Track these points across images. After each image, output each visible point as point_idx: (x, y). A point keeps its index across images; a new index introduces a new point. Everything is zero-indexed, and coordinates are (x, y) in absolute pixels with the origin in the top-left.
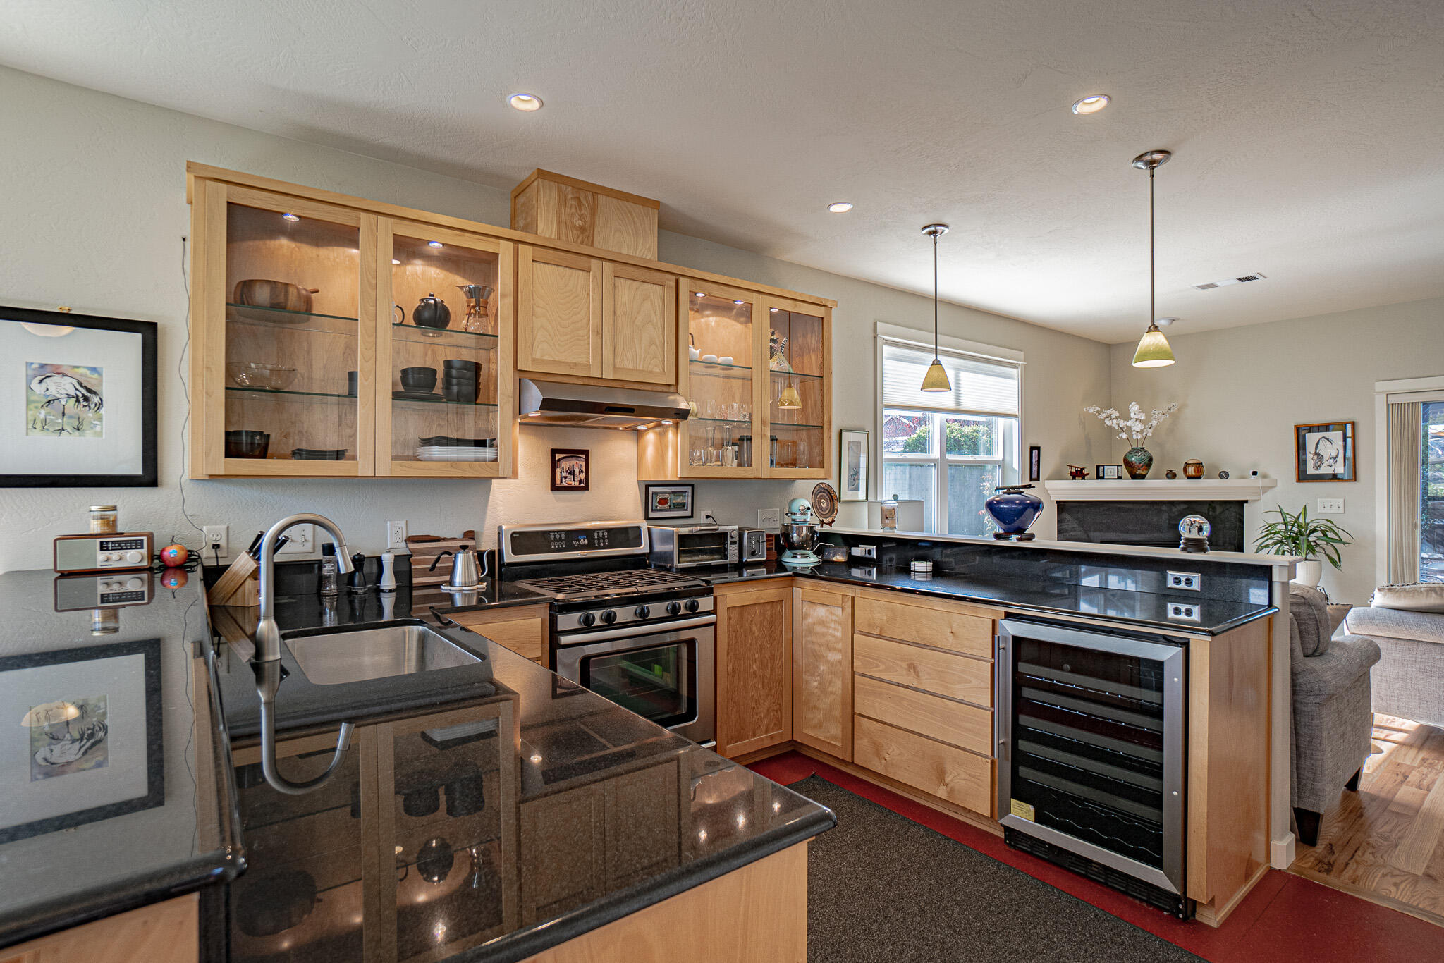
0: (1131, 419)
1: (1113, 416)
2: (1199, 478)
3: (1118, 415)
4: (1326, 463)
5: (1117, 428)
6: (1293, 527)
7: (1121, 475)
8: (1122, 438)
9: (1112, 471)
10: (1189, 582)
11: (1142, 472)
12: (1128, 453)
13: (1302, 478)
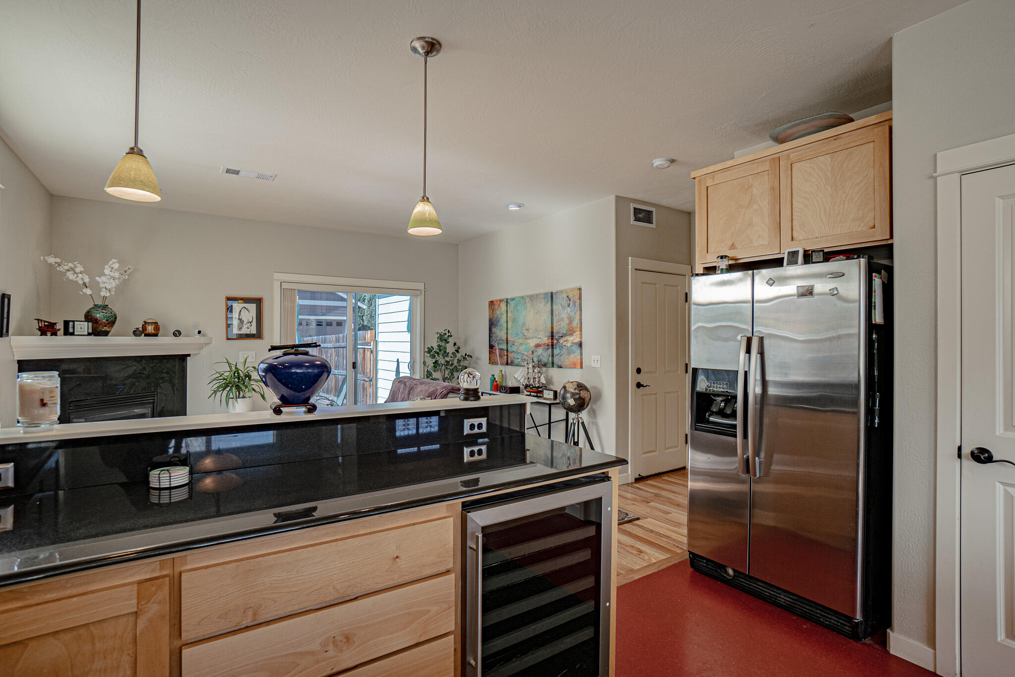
0: (104, 275)
1: (78, 270)
2: (156, 335)
3: (83, 269)
4: (245, 326)
5: (81, 282)
6: (234, 373)
7: (90, 331)
8: (85, 294)
9: (83, 327)
10: (480, 426)
11: (106, 328)
12: (91, 309)
13: (229, 337)
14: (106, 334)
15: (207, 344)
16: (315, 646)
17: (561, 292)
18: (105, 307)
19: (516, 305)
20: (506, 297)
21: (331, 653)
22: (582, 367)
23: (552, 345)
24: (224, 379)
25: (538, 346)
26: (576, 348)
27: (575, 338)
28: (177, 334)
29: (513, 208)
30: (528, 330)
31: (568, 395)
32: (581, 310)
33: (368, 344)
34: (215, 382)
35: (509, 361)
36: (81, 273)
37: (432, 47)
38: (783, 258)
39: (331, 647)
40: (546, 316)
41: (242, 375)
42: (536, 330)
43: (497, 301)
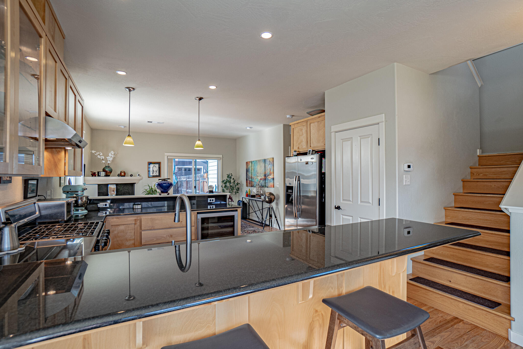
0: (109, 156)
2: (125, 176)
3: (102, 154)
4: (155, 173)
5: (102, 159)
6: (151, 190)
7: (105, 175)
8: (103, 162)
9: (103, 174)
10: (213, 200)
11: (109, 174)
12: (105, 167)
13: (149, 177)
14: (109, 176)
15: (141, 179)
16: (165, 236)
17: (268, 159)
18: (109, 167)
19: (254, 164)
20: (251, 160)
21: (168, 238)
22: (274, 187)
23: (265, 179)
24: (147, 192)
25: (261, 179)
26: (272, 180)
27: (271, 177)
28: (131, 176)
29: (248, 128)
30: (258, 173)
31: (266, 197)
32: (273, 166)
33: (205, 179)
34: (144, 193)
35: (252, 185)
36: (102, 156)
37: (201, 99)
38: (307, 152)
39: (168, 237)
40: (263, 168)
41: (153, 190)
42: (260, 173)
43: (249, 162)
